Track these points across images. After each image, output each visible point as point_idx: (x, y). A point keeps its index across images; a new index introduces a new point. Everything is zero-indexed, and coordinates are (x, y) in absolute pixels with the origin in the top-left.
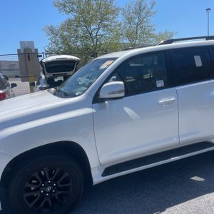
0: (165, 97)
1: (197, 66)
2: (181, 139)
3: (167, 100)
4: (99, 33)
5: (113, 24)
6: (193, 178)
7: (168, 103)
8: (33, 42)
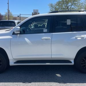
0: (45, 37)
1: (68, 24)
2: (53, 56)
3: (46, 38)
4: (71, 7)
5: (79, 3)
6: (57, 75)
7: (47, 39)
8: (38, 10)
